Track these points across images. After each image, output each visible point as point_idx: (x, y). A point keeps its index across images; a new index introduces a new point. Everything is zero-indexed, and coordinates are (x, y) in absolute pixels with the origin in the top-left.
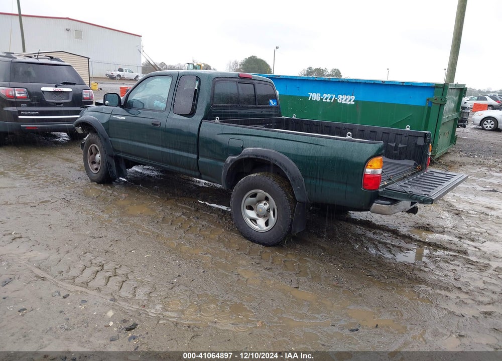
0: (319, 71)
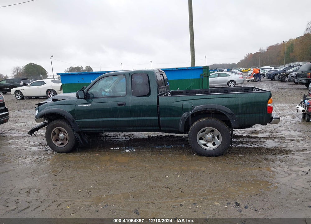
0: (77, 68)
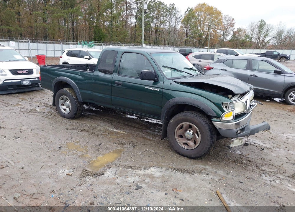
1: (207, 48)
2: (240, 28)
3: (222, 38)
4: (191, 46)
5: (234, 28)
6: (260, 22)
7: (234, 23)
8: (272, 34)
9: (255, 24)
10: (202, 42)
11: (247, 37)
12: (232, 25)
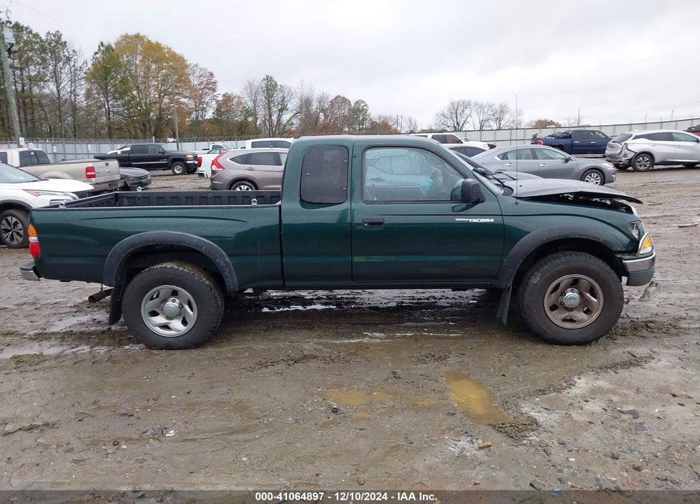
1: (173, 142)
2: (229, 93)
3: (194, 116)
4: (124, 138)
5: (216, 93)
6: (266, 82)
7: (215, 83)
8: (293, 105)
9: (257, 84)
10: (150, 128)
11: (248, 113)
12: (211, 86)
